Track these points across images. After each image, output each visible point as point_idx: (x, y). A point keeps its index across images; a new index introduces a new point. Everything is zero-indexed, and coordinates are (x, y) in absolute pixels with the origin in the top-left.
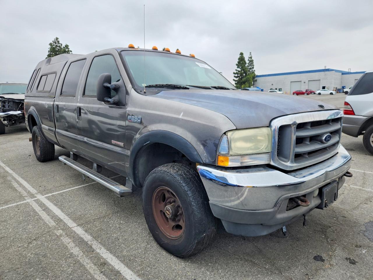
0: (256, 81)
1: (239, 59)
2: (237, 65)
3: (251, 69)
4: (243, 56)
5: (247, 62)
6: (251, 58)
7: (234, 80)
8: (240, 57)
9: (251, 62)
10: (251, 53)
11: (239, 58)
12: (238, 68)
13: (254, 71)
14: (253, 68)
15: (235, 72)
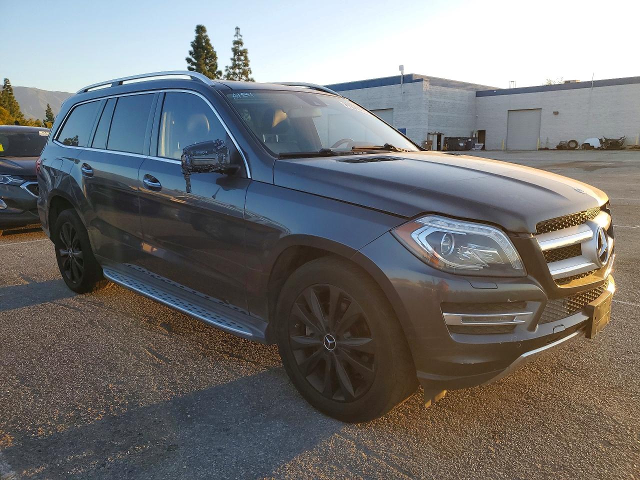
2: (188, 60)
4: (206, 36)
6: (238, 43)
8: (197, 37)
10: (237, 28)
11: (193, 43)
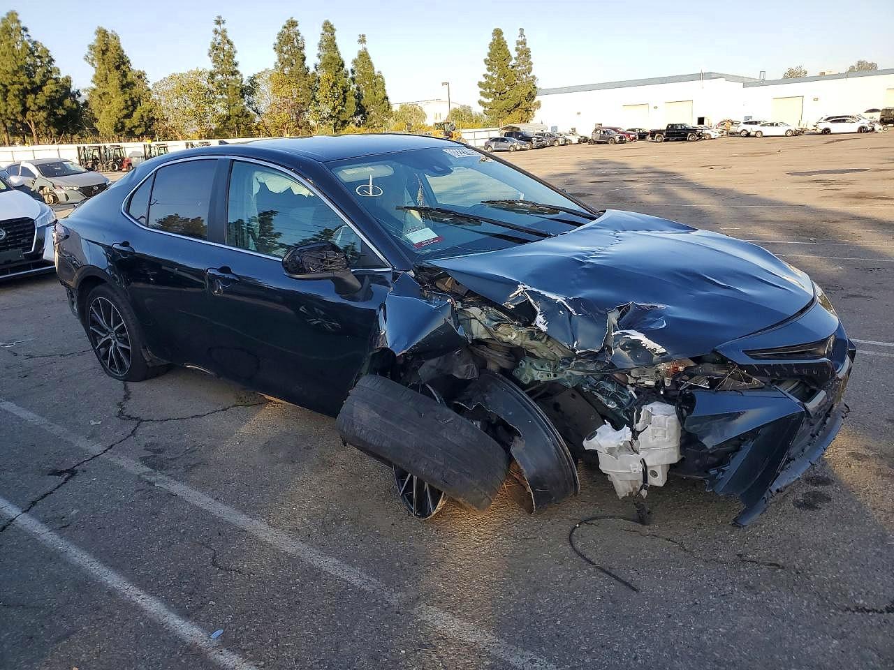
1: (491, 46)
2: (486, 61)
3: (523, 72)
4: (503, 38)
5: (514, 54)
6: (523, 43)
7: (480, 103)
8: (494, 40)
9: (525, 53)
10: (521, 30)
11: (491, 44)
12: (489, 70)
13: (534, 77)
14: (530, 70)
15: (484, 80)
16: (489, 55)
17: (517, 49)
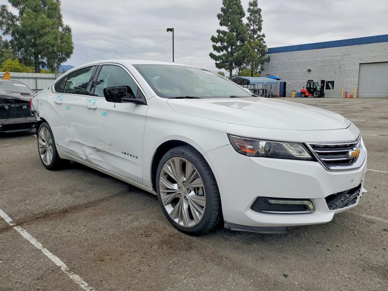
0: (268, 60)
3: (254, 31)
7: (212, 56)
9: (255, 12)
12: (221, 24)
13: (264, 36)
14: (260, 29)
15: (216, 35)
16: (223, 10)
17: (249, 10)
